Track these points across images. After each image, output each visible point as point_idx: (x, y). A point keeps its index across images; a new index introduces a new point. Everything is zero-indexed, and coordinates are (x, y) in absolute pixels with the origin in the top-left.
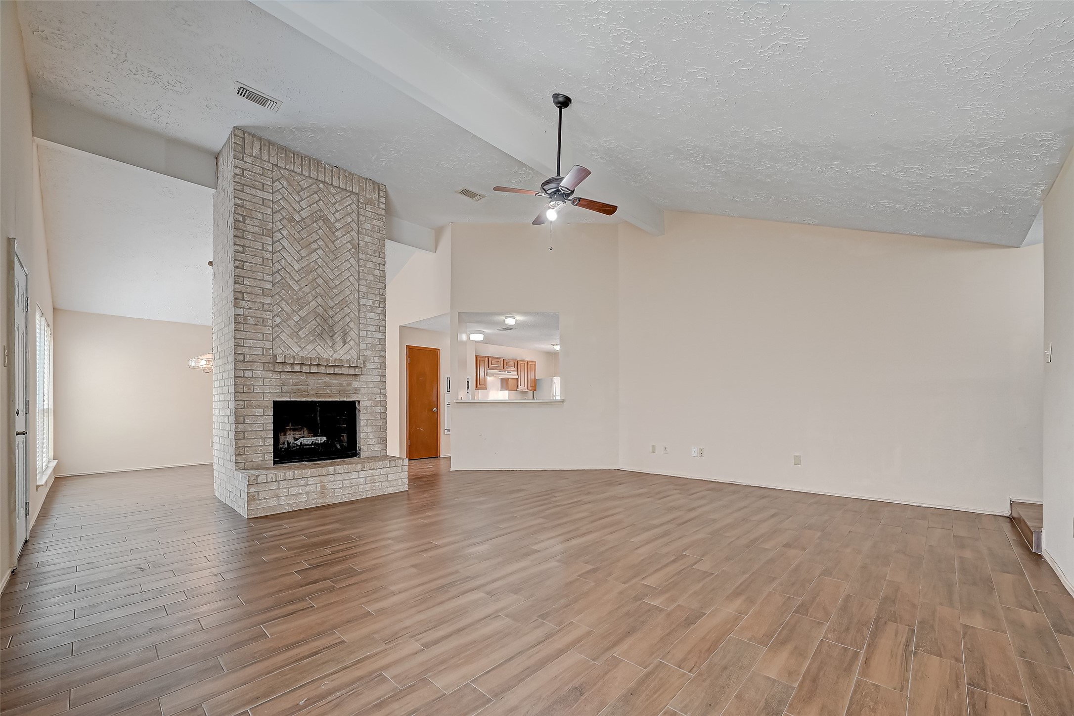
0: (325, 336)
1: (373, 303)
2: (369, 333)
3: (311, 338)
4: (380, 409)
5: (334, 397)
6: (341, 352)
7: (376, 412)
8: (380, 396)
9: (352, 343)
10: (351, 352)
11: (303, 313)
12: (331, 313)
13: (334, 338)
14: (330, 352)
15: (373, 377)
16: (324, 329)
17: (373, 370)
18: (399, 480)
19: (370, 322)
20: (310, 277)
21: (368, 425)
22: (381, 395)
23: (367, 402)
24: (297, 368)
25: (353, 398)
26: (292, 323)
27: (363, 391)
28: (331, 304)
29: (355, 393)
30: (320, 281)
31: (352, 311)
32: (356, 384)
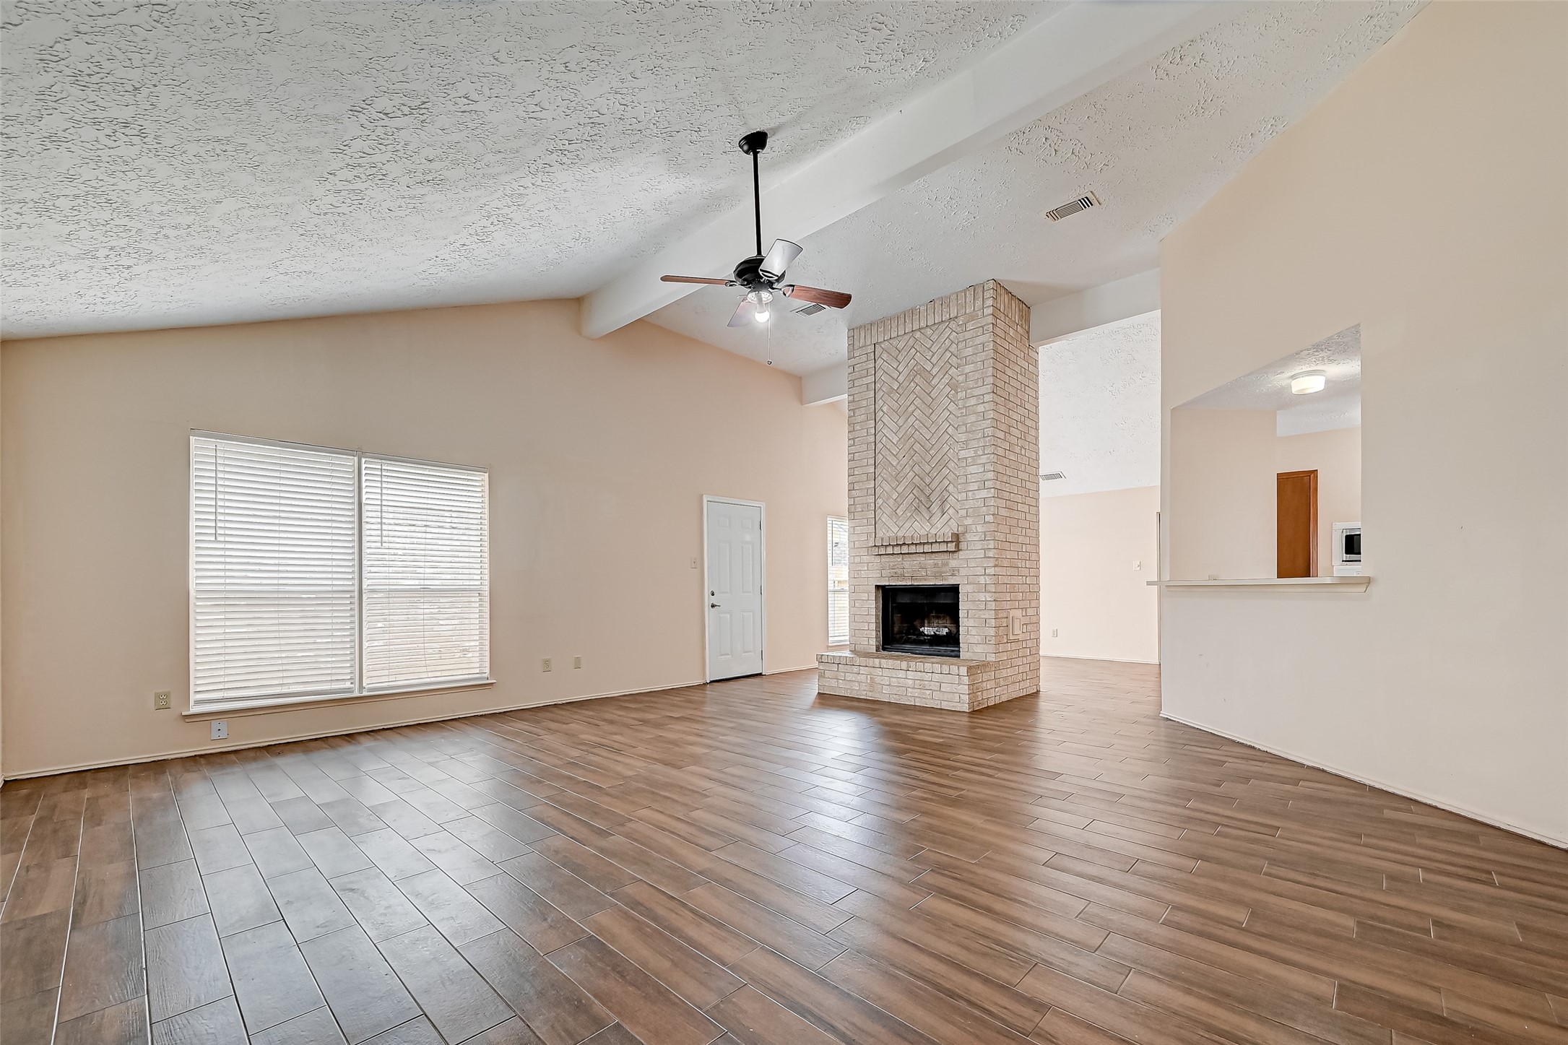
0: (923, 509)
1: (976, 452)
2: (970, 494)
3: (909, 514)
4: (985, 596)
5: (929, 580)
6: (939, 525)
7: (979, 601)
8: (985, 578)
9: (951, 511)
10: (950, 523)
11: (900, 489)
12: (928, 481)
13: (931, 509)
14: (927, 526)
15: (976, 551)
16: (921, 501)
17: (976, 542)
18: (956, 694)
19: (971, 479)
20: (908, 446)
21: (969, 616)
22: (987, 577)
23: (967, 586)
24: (890, 550)
25: (951, 581)
26: (891, 502)
27: (963, 572)
28: (928, 469)
29: (953, 575)
30: (917, 447)
31: (951, 471)
32: (953, 563)
